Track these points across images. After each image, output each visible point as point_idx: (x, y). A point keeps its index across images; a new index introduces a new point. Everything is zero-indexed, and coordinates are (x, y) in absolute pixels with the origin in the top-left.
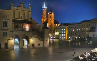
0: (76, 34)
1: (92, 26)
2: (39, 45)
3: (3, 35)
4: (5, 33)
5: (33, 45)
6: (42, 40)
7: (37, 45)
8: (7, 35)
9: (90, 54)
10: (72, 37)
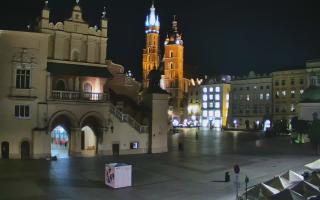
0: (255, 112)
1: (308, 85)
3: (17, 114)
4: (22, 107)
6: (143, 132)
7: (129, 147)
8: (27, 115)
9: (302, 178)
10: (244, 120)
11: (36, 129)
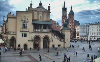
2: (59, 46)
4: (24, 34)
5: (53, 46)
6: (62, 41)
7: (57, 46)
8: (26, 36)
10: (94, 37)
11: (29, 41)
